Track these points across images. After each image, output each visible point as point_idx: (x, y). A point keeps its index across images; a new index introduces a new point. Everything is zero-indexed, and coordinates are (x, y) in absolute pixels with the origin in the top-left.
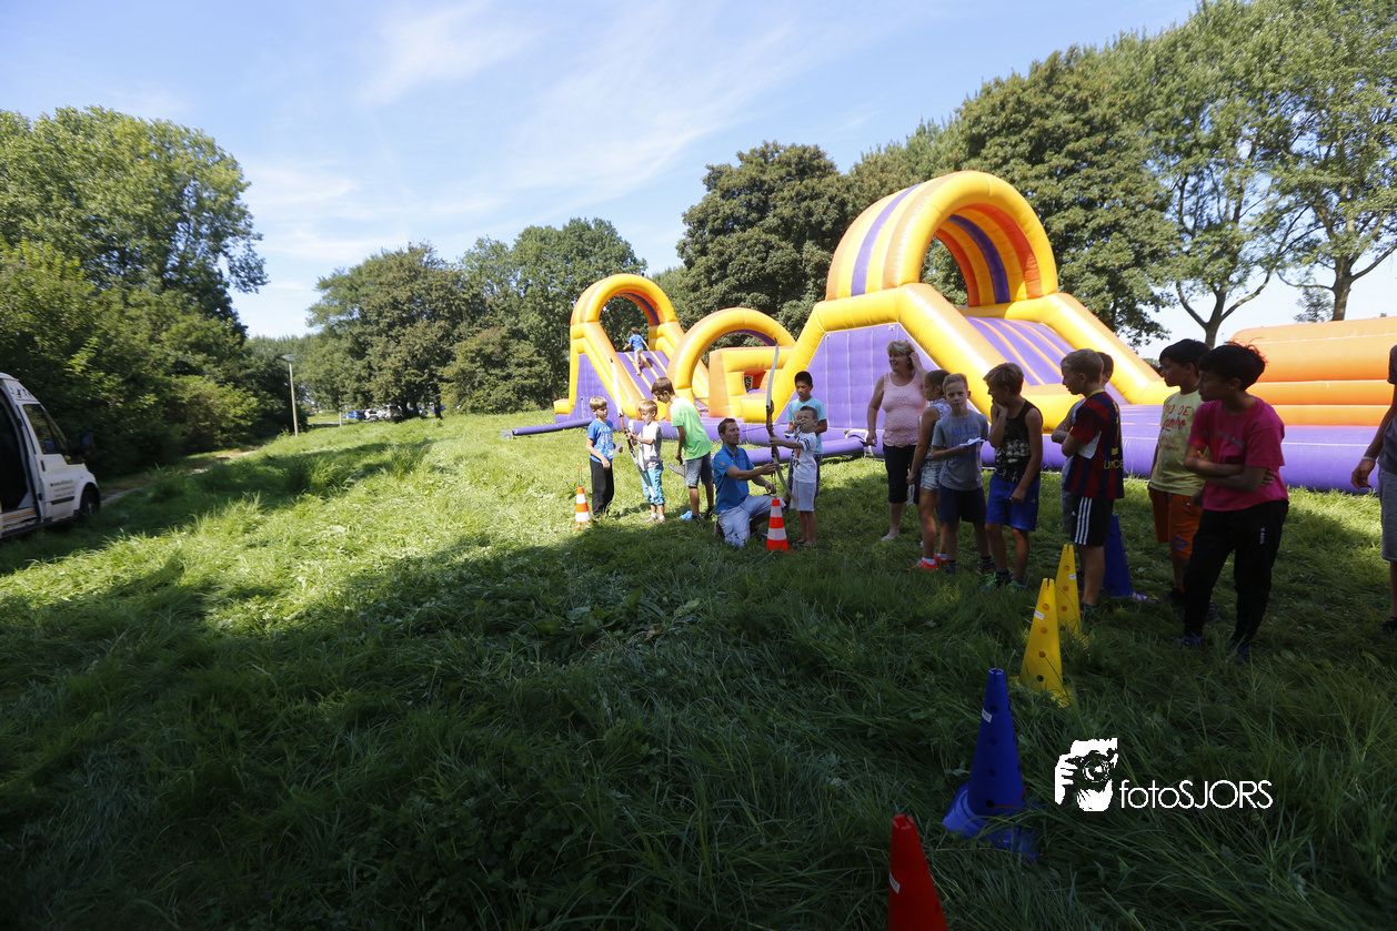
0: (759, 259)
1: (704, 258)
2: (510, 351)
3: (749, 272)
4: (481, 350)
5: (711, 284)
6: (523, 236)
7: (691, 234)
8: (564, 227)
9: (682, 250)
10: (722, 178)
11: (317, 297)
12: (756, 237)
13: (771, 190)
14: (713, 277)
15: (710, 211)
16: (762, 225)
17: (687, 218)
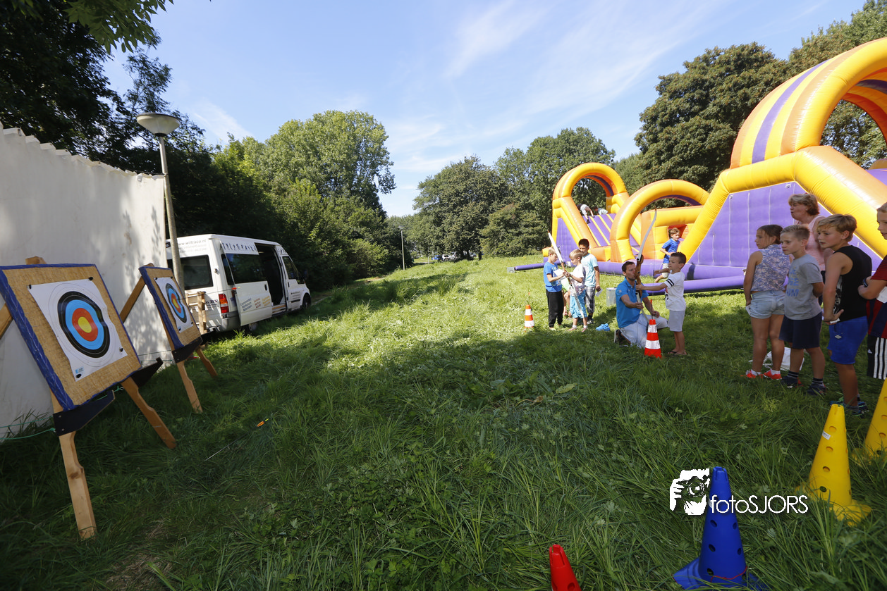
0: (699, 140)
1: (655, 144)
2: (521, 218)
3: (691, 150)
4: (503, 218)
5: (660, 162)
6: (533, 144)
7: (645, 128)
8: (558, 135)
9: (638, 140)
10: (671, 84)
11: (418, 193)
12: (697, 124)
13: (712, 86)
14: (662, 158)
15: (660, 109)
16: (703, 114)
17: (643, 117)
